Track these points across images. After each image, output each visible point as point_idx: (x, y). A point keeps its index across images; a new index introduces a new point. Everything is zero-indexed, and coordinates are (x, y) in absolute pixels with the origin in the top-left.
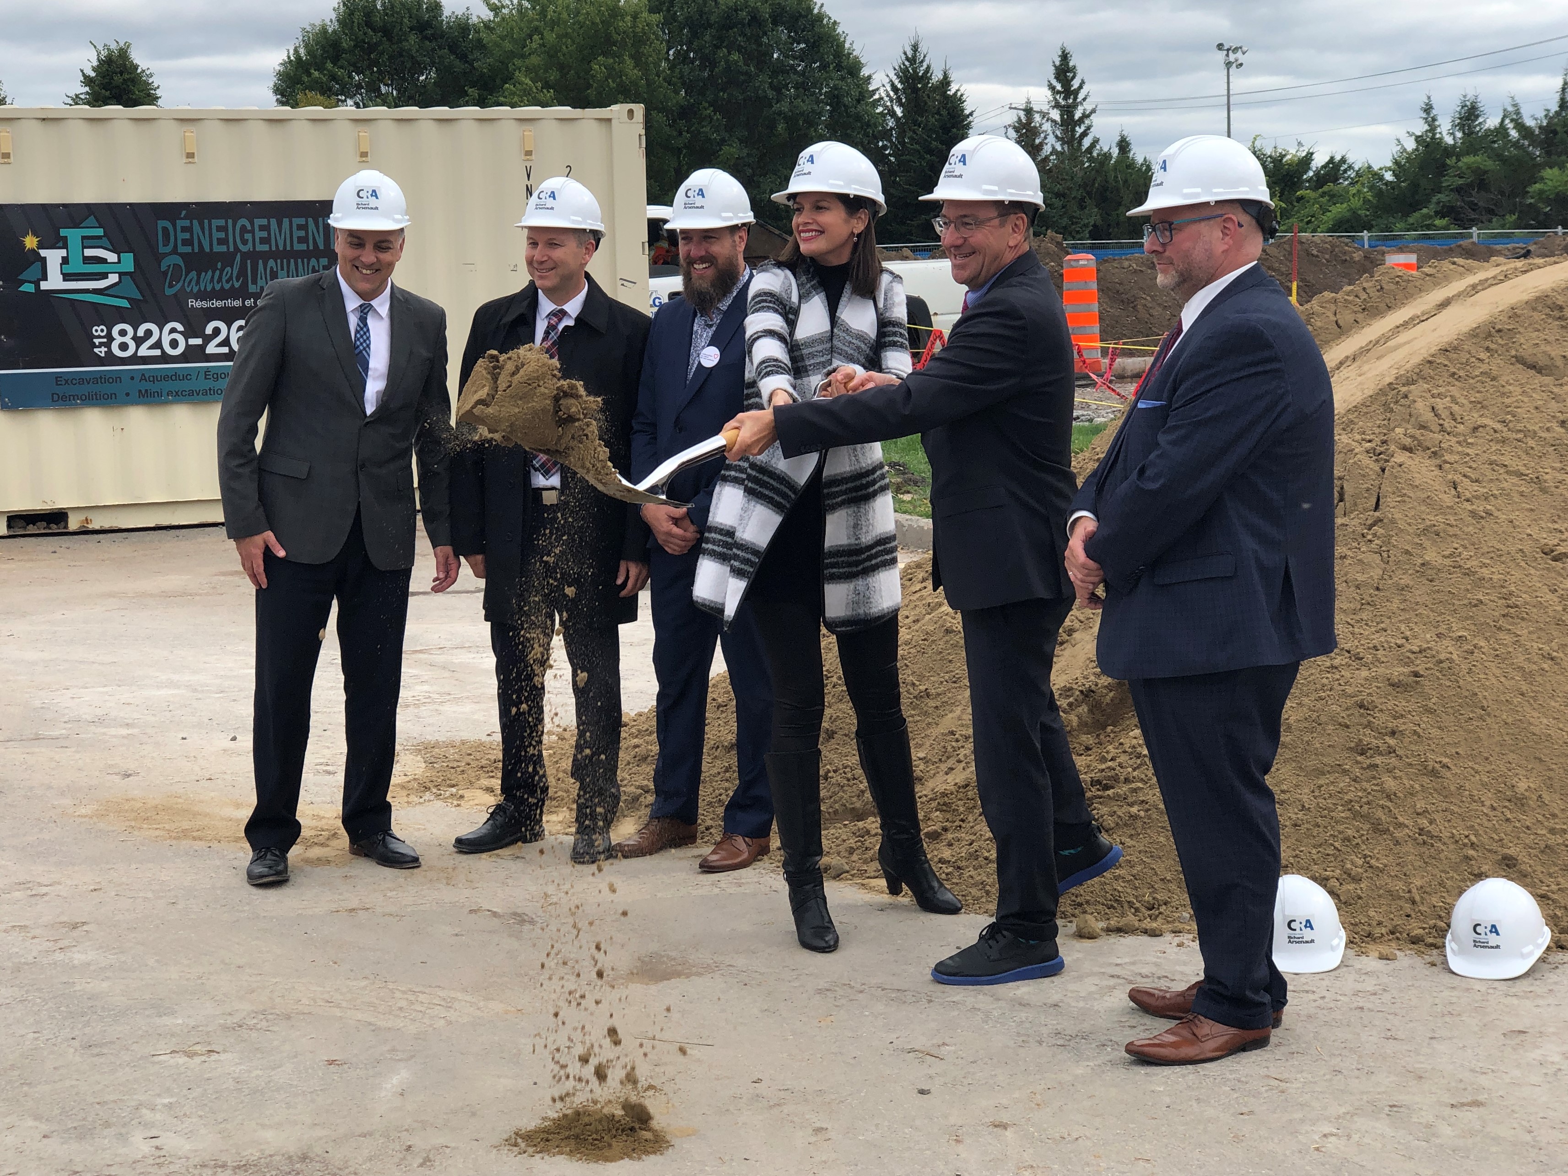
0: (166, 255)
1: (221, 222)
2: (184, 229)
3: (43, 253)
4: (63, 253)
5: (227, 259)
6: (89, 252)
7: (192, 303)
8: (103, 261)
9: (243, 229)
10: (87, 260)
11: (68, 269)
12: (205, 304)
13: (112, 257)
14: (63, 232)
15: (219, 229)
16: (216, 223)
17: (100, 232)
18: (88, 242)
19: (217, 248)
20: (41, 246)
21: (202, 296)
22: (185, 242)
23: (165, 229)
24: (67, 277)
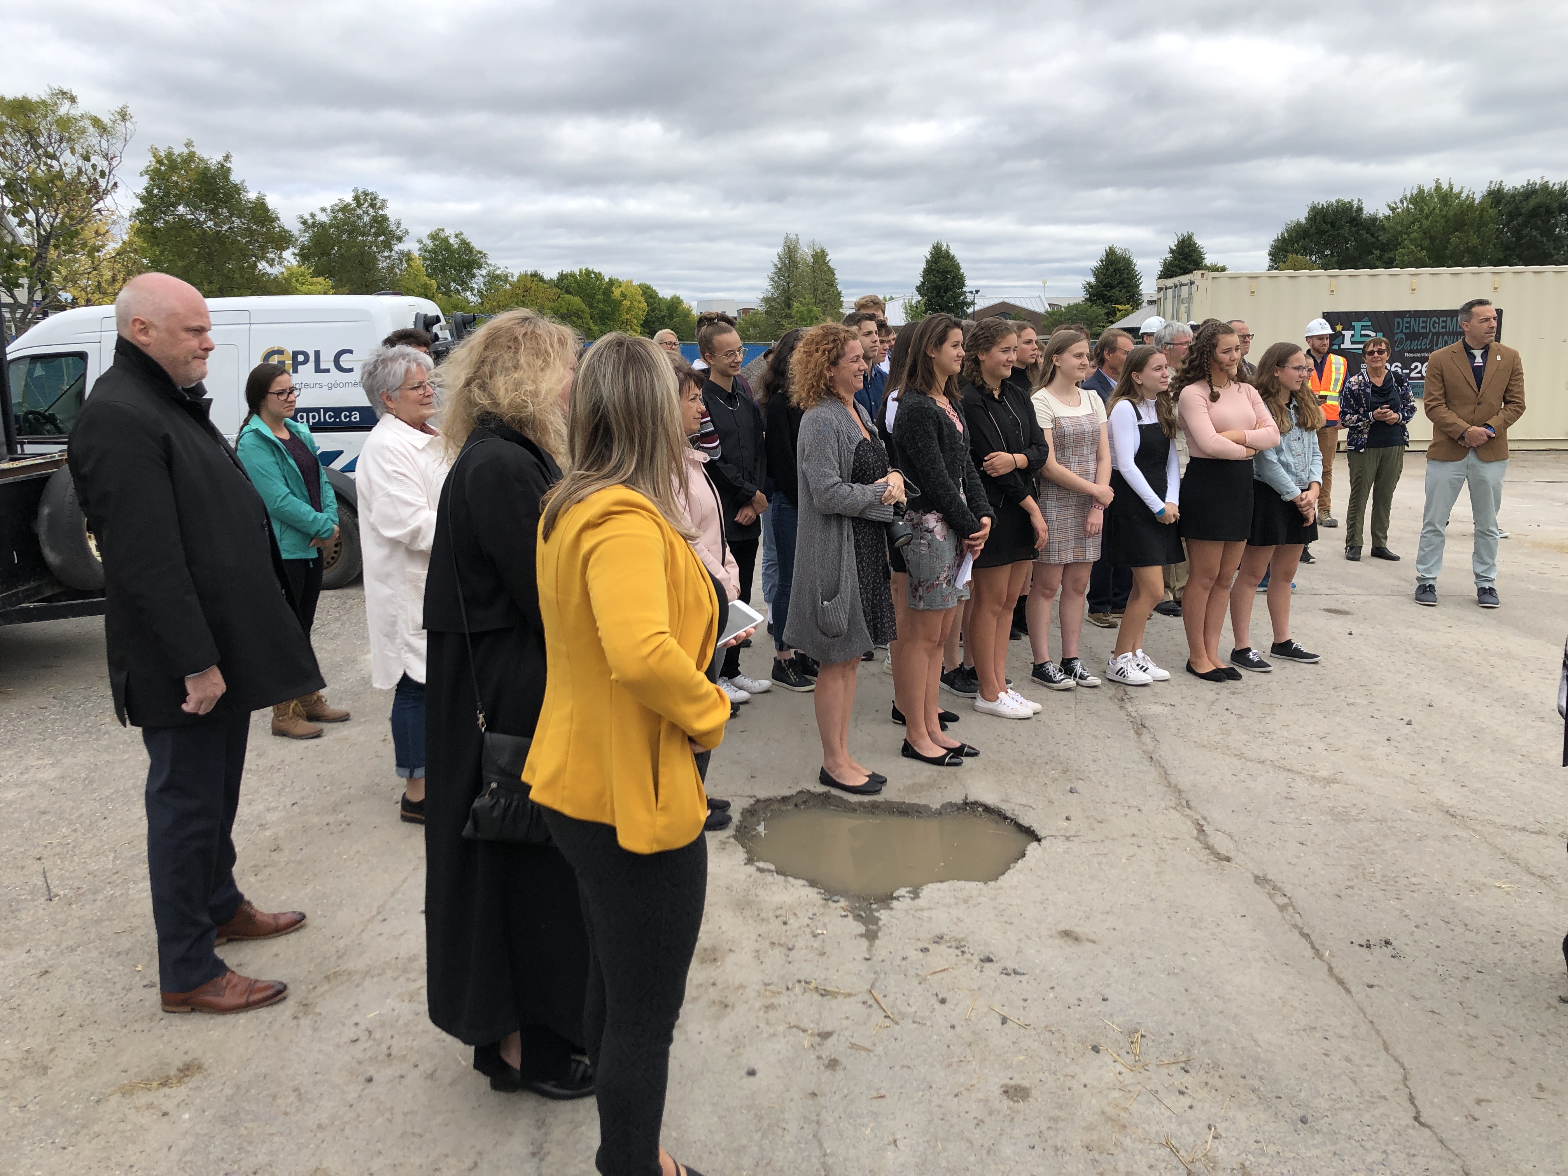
0: (1397, 333)
1: (1425, 319)
2: (1407, 322)
3: (1344, 332)
4: (1352, 332)
5: (1425, 335)
6: (1363, 332)
7: (1406, 354)
8: (1369, 336)
9: (1435, 322)
10: (1362, 336)
11: (1353, 339)
12: (1413, 355)
13: (1373, 334)
14: (1353, 324)
15: (1423, 322)
16: (1421, 319)
17: (1369, 323)
18: (1363, 328)
19: (1421, 331)
20: (1343, 329)
21: (1411, 351)
22: (1407, 328)
23: (1398, 323)
24: (1352, 343)
